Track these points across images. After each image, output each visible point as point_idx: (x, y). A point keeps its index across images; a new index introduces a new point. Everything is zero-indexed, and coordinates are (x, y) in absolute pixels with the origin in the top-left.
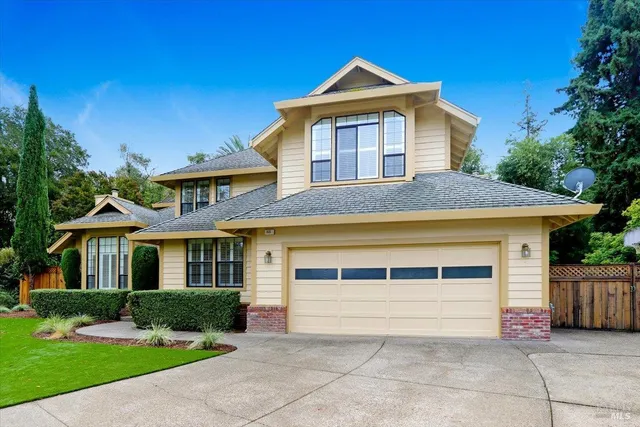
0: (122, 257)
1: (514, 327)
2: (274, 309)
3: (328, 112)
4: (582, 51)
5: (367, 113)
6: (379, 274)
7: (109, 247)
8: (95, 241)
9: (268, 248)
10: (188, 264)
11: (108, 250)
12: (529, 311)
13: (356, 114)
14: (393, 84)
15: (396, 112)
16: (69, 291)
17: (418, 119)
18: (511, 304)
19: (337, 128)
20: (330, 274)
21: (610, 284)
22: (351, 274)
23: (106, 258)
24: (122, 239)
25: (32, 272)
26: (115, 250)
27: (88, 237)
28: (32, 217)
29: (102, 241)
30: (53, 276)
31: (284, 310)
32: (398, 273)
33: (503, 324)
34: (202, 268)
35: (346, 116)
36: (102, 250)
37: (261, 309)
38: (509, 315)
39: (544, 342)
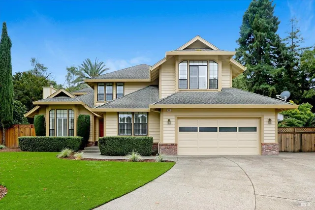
0: (70, 120)
1: (267, 150)
2: (172, 145)
3: (186, 58)
4: (241, 37)
5: (203, 61)
6: (214, 129)
7: (62, 115)
8: (54, 111)
9: (169, 118)
10: (119, 124)
11: (62, 116)
12: (271, 144)
13: (198, 61)
14: (212, 49)
15: (214, 62)
16: (39, 137)
17: (223, 66)
18: (265, 142)
19: (190, 66)
20: (194, 129)
21: (287, 135)
22: (203, 129)
23: (60, 120)
24: (70, 111)
25: (5, 128)
26: (66, 116)
27: (50, 109)
28: (6, 96)
29: (58, 111)
30: (17, 130)
31: (176, 145)
32: (222, 129)
33: (262, 150)
34: (126, 127)
35: (194, 61)
36: (58, 116)
37: (166, 145)
38: (265, 146)
39: (276, 156)
